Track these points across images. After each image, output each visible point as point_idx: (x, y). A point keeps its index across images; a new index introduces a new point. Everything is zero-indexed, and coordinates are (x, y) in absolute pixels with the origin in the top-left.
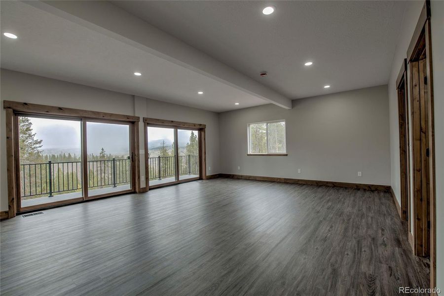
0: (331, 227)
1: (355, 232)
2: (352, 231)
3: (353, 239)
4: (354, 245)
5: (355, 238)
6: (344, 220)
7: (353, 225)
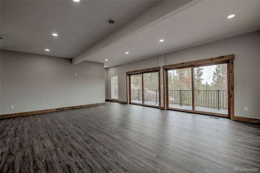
0: (44, 147)
1: (25, 153)
2: (28, 152)
3: (25, 147)
4: (24, 144)
5: (24, 148)
6: (39, 159)
7: (29, 158)
